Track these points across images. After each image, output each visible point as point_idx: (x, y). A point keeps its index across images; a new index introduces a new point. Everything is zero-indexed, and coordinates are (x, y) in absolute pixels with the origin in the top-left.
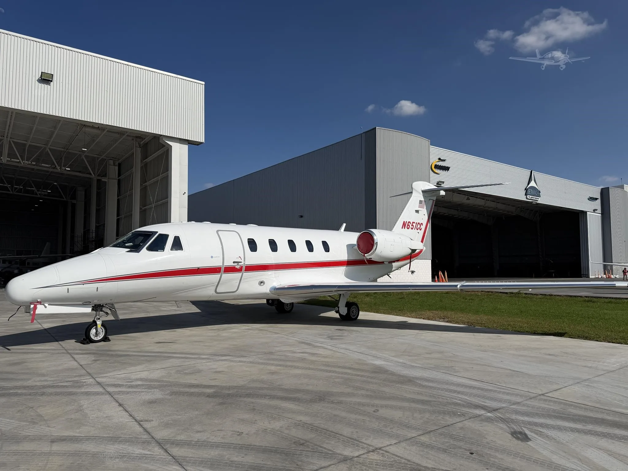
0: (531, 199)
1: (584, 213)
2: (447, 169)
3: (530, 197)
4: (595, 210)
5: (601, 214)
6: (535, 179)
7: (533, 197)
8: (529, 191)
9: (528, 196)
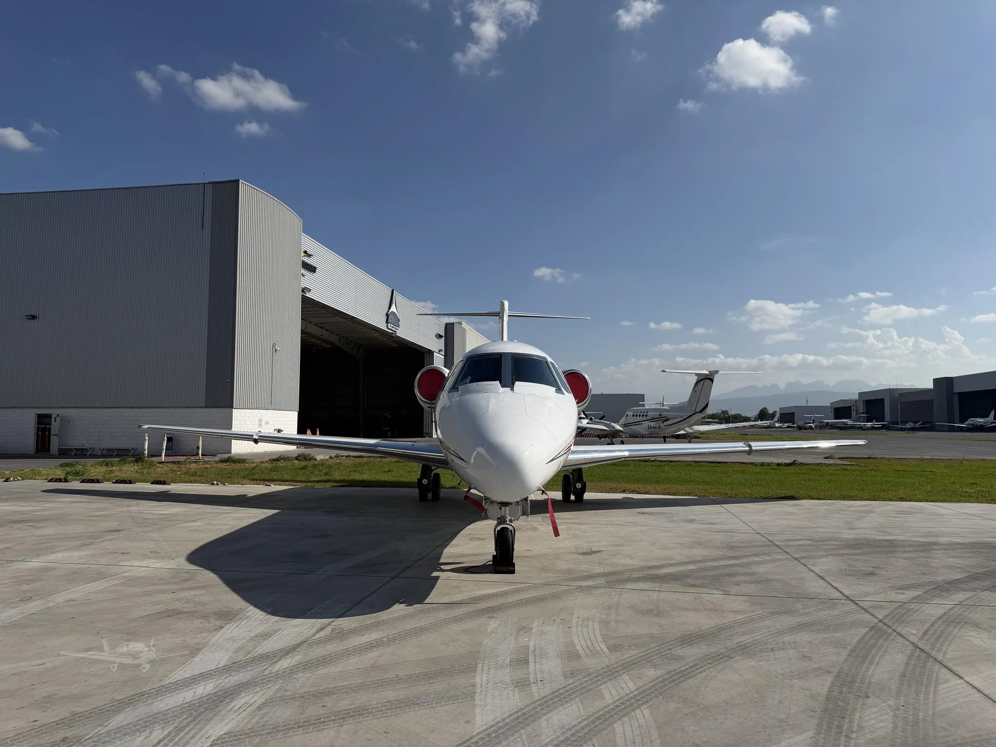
0: (391, 330)
1: (431, 353)
2: (312, 269)
3: (390, 326)
4: (440, 351)
5: (444, 356)
6: (395, 302)
7: (393, 327)
8: (390, 318)
9: (389, 324)
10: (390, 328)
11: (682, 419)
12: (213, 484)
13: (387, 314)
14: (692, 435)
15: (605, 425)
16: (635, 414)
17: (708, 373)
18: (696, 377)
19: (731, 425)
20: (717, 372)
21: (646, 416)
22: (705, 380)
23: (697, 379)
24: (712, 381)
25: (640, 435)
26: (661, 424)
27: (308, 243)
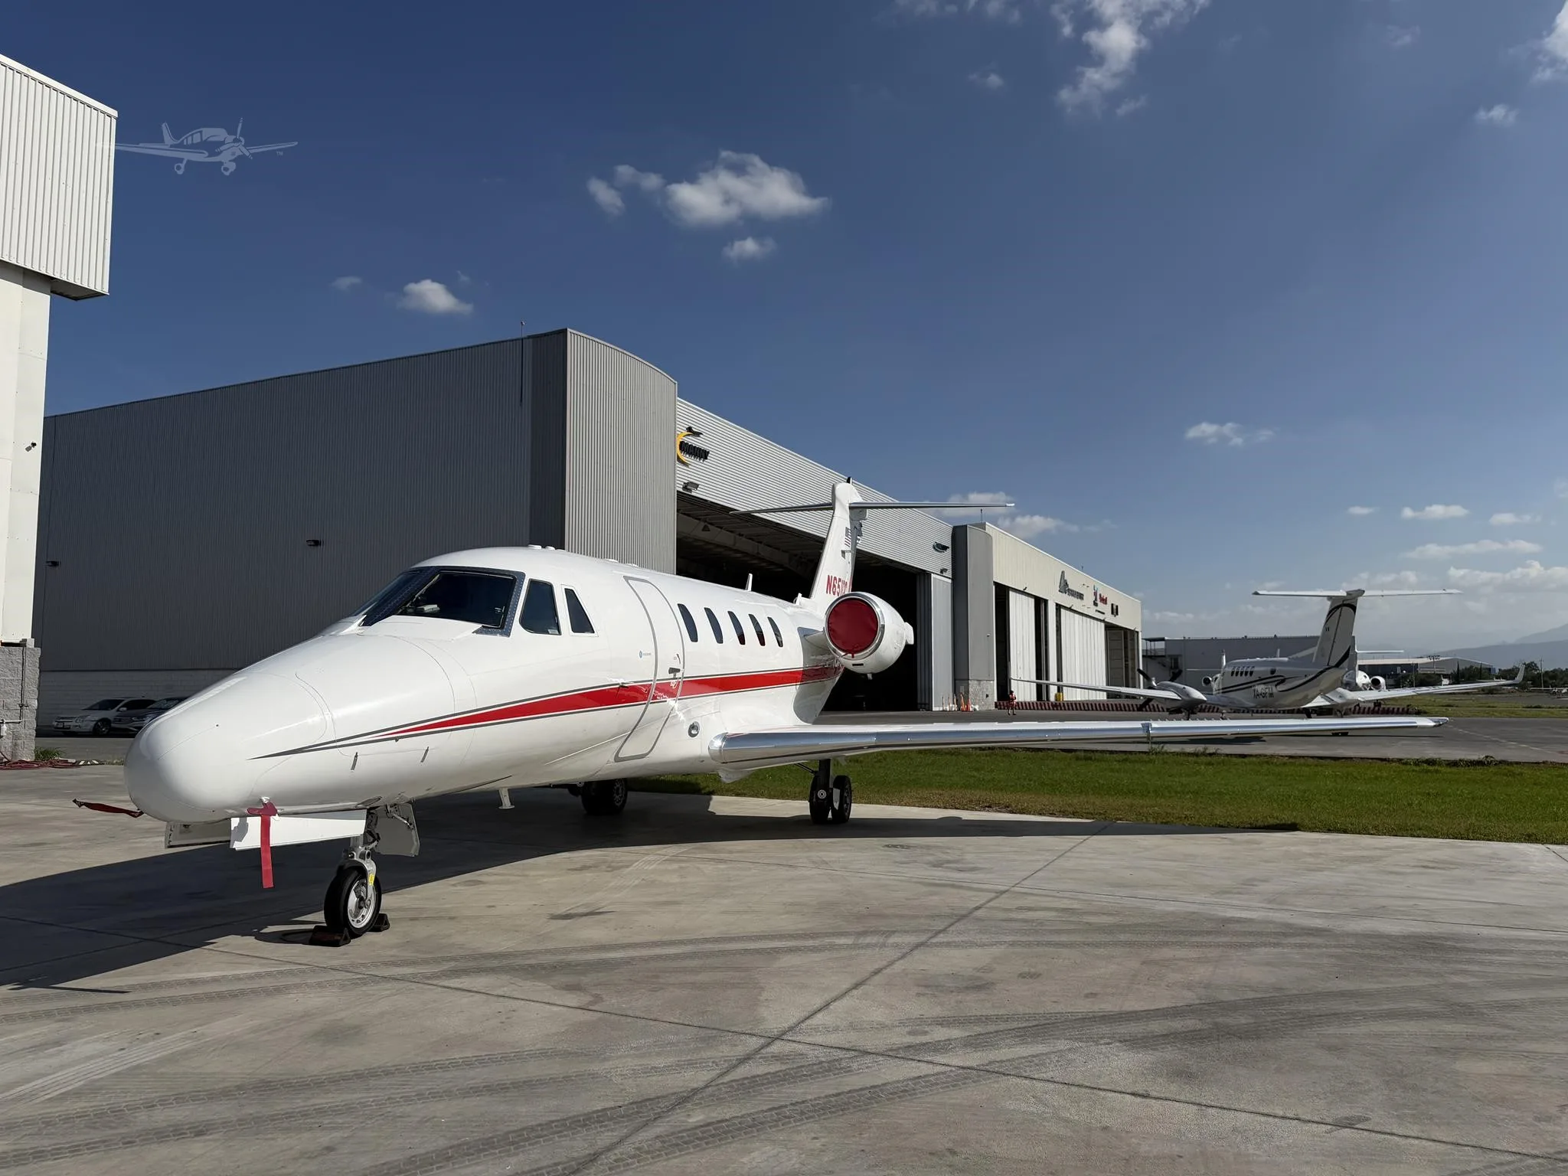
1: (925, 575)
2: (702, 454)
4: (943, 571)
5: (952, 579)
11: (1307, 679)
14: (1345, 708)
15: (1177, 690)
16: (1236, 670)
17: (1345, 594)
18: (1329, 603)
19: (1424, 690)
20: (1361, 592)
21: (1251, 673)
22: (1344, 607)
23: (1331, 606)
24: (1354, 608)
25: (1242, 709)
26: (1274, 688)
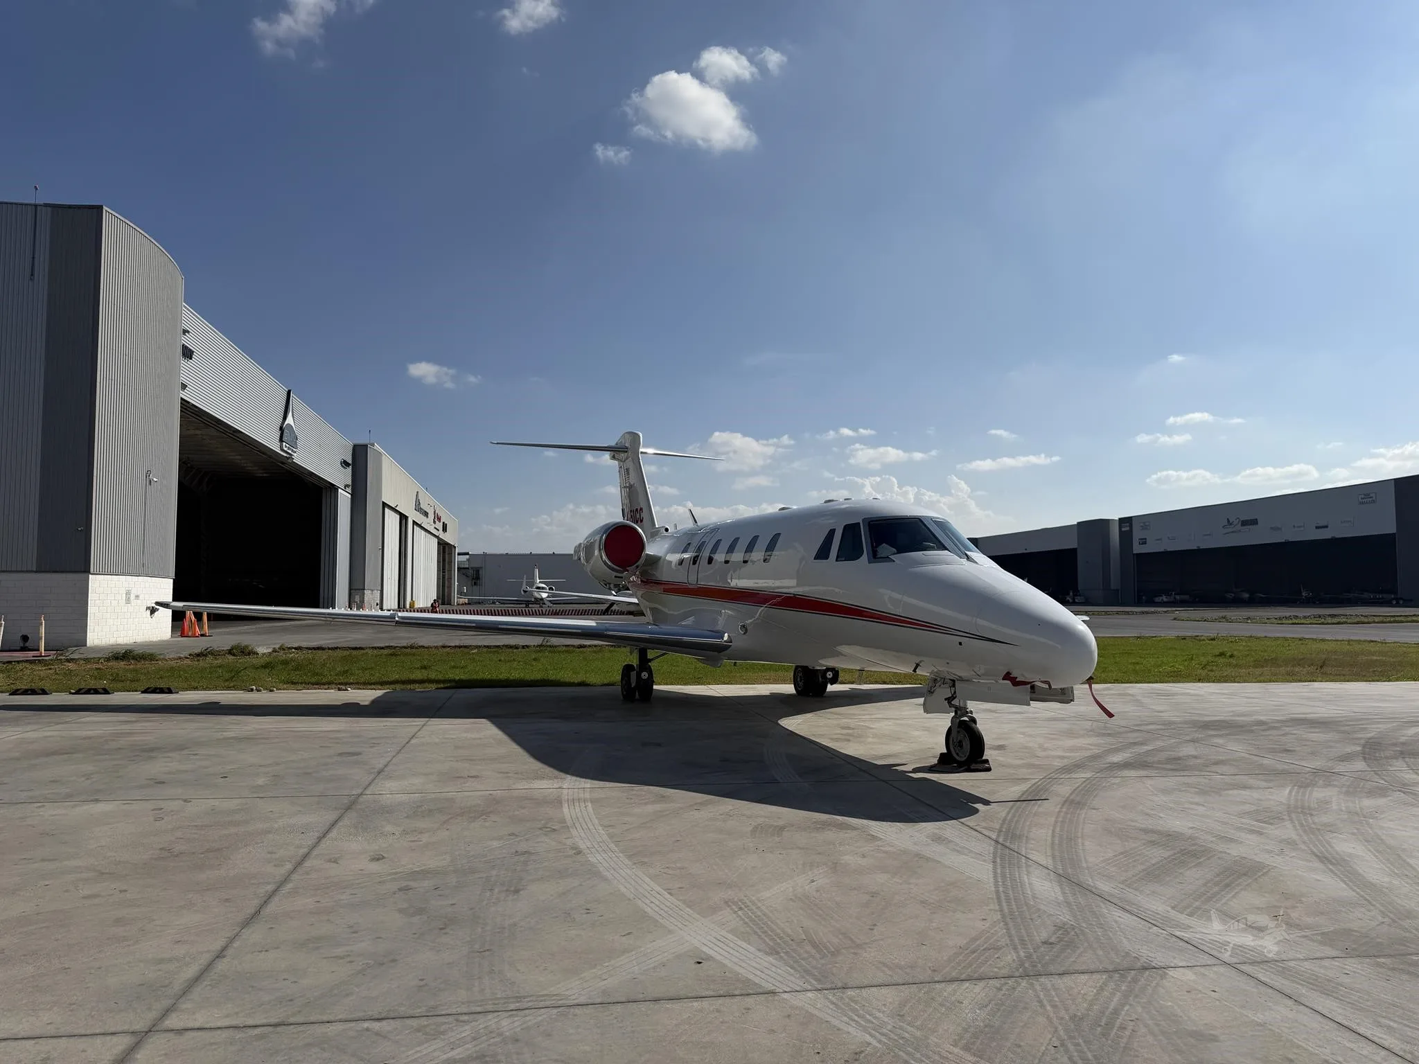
0: (285, 452)
1: (333, 488)
2: (189, 354)
3: (285, 446)
4: (346, 486)
5: (352, 495)
6: (292, 409)
7: (289, 448)
8: (285, 434)
9: (284, 444)
10: (286, 449)
12: (252, 690)
13: (281, 429)
27: (190, 318)
